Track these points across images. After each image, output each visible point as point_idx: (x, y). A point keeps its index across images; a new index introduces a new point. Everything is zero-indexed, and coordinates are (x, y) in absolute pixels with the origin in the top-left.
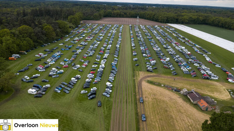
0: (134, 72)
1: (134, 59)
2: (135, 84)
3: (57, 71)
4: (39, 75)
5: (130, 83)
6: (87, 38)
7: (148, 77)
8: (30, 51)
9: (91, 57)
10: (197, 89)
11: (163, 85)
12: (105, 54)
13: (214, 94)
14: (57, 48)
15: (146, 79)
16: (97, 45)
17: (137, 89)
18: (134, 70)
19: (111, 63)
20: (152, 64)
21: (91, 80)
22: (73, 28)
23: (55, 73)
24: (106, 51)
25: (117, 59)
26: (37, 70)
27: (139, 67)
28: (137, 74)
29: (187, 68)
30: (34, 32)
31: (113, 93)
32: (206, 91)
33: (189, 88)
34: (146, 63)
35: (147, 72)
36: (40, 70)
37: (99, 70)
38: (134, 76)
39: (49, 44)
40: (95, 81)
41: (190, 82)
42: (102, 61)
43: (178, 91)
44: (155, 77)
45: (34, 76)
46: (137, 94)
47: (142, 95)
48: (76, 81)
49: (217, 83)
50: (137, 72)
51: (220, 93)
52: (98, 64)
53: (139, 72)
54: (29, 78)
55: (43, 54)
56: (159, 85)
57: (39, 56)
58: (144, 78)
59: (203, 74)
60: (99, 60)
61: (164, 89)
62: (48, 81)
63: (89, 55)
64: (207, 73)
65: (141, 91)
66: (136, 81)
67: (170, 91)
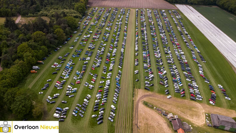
0: (134, 91)
1: (135, 71)
2: (133, 106)
3: (72, 89)
4: (59, 94)
5: (130, 105)
6: (94, 37)
7: (145, 96)
8: (46, 59)
9: (98, 68)
10: (182, 113)
11: (155, 108)
12: (111, 64)
13: (193, 118)
14: (68, 54)
15: (143, 99)
16: (103, 50)
17: (134, 113)
18: (134, 87)
19: (116, 77)
20: (150, 79)
21: (99, 101)
22: (80, 17)
23: (70, 92)
24: (112, 59)
25: (121, 72)
26: (56, 87)
27: (139, 82)
28: (136, 93)
29: (179, 85)
30: (47, 39)
31: (116, 116)
32: (188, 115)
33: (175, 111)
34: (145, 77)
35: (145, 90)
36: (58, 88)
37: (105, 87)
38: (133, 95)
39: (61, 46)
40: (102, 102)
41: (178, 103)
42: (108, 74)
43: (165, 115)
44: (150, 97)
45: (55, 95)
46: (134, 118)
47: (137, 119)
48: (88, 103)
49: (199, 104)
50: (136, 89)
51: (198, 118)
52: (105, 79)
53: (138, 89)
54: (51, 98)
55: (57, 64)
56: (152, 107)
57: (55, 67)
58: (141, 97)
59: (191, 93)
60: (105, 73)
61: (156, 112)
62: (66, 102)
63: (97, 65)
64: (195, 91)
65: (137, 114)
66: (134, 101)
67: (159, 115)
